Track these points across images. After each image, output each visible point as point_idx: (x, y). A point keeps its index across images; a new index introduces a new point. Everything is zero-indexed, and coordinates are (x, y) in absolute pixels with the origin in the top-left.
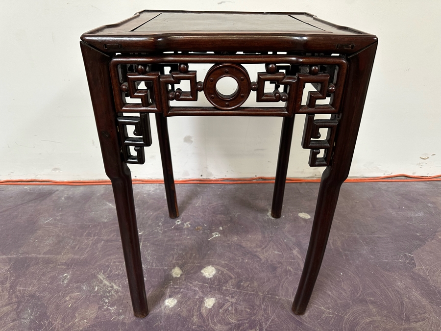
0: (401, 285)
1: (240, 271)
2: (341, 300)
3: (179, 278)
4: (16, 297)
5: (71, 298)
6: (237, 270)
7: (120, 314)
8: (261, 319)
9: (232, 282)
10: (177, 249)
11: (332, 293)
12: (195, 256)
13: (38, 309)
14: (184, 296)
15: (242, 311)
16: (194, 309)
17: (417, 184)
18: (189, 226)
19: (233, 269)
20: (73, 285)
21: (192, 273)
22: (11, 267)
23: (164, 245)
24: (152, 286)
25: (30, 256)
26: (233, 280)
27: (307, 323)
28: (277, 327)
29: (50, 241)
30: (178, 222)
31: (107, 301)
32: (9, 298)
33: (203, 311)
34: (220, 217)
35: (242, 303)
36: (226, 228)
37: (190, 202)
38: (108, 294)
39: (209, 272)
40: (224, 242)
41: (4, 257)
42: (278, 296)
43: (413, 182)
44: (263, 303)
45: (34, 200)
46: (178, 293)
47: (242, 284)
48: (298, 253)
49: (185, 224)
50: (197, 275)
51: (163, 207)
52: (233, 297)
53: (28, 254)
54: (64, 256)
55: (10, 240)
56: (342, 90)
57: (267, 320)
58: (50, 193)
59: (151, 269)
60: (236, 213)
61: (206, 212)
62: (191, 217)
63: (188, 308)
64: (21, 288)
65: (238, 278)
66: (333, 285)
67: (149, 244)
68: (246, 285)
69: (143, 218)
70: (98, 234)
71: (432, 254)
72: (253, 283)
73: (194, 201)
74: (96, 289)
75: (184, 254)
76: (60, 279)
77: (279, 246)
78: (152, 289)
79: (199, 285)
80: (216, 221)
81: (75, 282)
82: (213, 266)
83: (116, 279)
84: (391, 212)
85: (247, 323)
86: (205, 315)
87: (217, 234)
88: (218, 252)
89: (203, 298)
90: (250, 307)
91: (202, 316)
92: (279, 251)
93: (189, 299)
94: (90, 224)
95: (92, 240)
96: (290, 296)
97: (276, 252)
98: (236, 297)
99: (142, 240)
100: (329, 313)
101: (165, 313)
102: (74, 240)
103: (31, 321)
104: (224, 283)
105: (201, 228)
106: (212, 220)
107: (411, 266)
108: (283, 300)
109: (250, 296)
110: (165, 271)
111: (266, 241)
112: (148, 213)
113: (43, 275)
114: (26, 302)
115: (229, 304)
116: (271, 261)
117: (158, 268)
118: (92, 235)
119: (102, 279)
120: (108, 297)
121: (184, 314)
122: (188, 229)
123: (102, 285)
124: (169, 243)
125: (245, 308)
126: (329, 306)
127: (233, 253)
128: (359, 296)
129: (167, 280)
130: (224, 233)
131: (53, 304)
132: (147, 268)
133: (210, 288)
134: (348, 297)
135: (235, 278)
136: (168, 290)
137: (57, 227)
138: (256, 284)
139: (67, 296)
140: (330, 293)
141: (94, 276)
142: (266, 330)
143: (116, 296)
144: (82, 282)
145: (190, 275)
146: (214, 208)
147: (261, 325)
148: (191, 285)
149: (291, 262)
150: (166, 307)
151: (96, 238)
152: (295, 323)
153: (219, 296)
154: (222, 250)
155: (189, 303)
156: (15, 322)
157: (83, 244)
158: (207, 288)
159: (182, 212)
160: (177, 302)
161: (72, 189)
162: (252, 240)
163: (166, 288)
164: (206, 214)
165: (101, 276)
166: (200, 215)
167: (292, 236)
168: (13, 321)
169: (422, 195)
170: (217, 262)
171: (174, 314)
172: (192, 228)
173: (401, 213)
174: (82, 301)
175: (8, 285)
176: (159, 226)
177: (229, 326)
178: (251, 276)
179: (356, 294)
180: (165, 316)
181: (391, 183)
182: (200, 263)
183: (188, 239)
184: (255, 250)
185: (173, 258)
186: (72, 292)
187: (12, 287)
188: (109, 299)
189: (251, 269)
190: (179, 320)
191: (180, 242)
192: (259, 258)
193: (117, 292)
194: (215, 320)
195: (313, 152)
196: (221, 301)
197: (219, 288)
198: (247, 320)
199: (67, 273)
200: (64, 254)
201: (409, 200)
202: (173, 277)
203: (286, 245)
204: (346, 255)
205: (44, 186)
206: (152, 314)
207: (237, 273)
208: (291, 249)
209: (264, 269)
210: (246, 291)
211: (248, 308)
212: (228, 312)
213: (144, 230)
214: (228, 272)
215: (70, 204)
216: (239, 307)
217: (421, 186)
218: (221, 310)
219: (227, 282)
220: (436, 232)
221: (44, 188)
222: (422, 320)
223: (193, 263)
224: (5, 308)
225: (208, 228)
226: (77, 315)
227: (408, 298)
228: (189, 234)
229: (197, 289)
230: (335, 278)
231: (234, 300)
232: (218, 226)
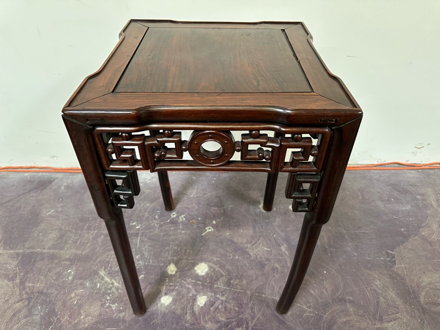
0: (380, 285)
1: (230, 268)
2: (322, 299)
3: (174, 275)
4: (27, 293)
5: (76, 295)
6: (228, 267)
7: (120, 311)
8: (248, 318)
9: (222, 280)
10: (172, 245)
11: (314, 292)
12: (189, 252)
13: (47, 306)
14: (179, 294)
15: (231, 309)
16: (187, 307)
17: (409, 173)
18: (184, 219)
19: (224, 266)
20: (77, 282)
21: (186, 270)
22: (19, 263)
23: (160, 240)
24: (150, 284)
25: (36, 251)
26: (224, 278)
27: (289, 322)
28: (262, 325)
29: (53, 235)
30: (174, 215)
31: (108, 298)
32: (20, 294)
33: (196, 309)
34: (214, 209)
35: (231, 301)
36: (219, 222)
37: (185, 192)
38: (109, 291)
39: (202, 269)
40: (217, 237)
41: (12, 251)
42: (264, 294)
43: (406, 171)
44: (250, 302)
45: (35, 189)
46: (173, 291)
47: (232, 281)
48: (286, 249)
49: (180, 217)
50: (190, 273)
51: (159, 198)
52: (223, 295)
53: (33, 248)
54: (68, 251)
55: (16, 233)
56: (324, 155)
57: (253, 318)
58: (50, 182)
59: (148, 265)
60: (229, 205)
61: (200, 203)
62: (186, 210)
63: (182, 306)
64: (30, 285)
65: (228, 275)
66: (316, 283)
67: (146, 239)
68: (235, 283)
69: (140, 210)
70: (98, 227)
71: (413, 252)
72: (242, 281)
73: (189, 191)
74: (98, 286)
75: (179, 249)
76: (65, 275)
77: (268, 242)
78: (149, 286)
79: (192, 282)
80: (210, 214)
81: (79, 278)
82: (205, 263)
83: (116, 276)
84: (380, 204)
85: (235, 321)
86: (197, 313)
87: (210, 229)
88: (210, 248)
89: (196, 296)
90: (238, 305)
91: (195, 314)
92: (268, 248)
93: (183, 296)
94: (90, 216)
95: (92, 234)
96: (276, 295)
97: (266, 249)
98: (226, 296)
99: (140, 235)
100: (310, 312)
101: (161, 311)
102: (76, 233)
103: (42, 318)
104: (216, 280)
105: (195, 221)
106: (206, 213)
107: (391, 264)
108: (269, 299)
109: (238, 294)
110: (161, 268)
111: (256, 237)
112: (145, 204)
113: (49, 271)
114: (36, 299)
115: (219, 302)
116: (261, 258)
117: (154, 264)
118: (92, 229)
119: (103, 275)
120: (109, 294)
121: (179, 312)
122: (183, 222)
123: (103, 282)
124: (165, 238)
125: (234, 306)
126: (311, 305)
127: (224, 249)
128: (339, 295)
129: (163, 278)
130: (217, 227)
131: (60, 301)
132: (144, 264)
133: (202, 285)
134: (329, 296)
135: (226, 276)
136: (164, 287)
137: (59, 219)
138: (245, 282)
139: (72, 293)
140: (312, 291)
141: (96, 273)
142: (252, 328)
143: (117, 293)
144: (85, 279)
145: (185, 272)
146: (208, 199)
147: (247, 323)
148: (185, 283)
149: (279, 259)
150: (162, 304)
151: (96, 231)
152: (278, 322)
153: (211, 294)
154: (214, 247)
155: (183, 301)
156: (28, 318)
157: (84, 239)
158: (200, 285)
159: (177, 204)
160: (173, 300)
161: (70, 177)
162: (243, 235)
163: (162, 285)
164: (201, 206)
165: (102, 273)
166: (194, 207)
167: (282, 231)
168: (26, 317)
169: (412, 185)
170: (210, 259)
171: (170, 312)
172: (187, 222)
173: (389, 205)
174: (86, 298)
175: (18, 281)
176: (155, 219)
177: (219, 325)
178: (241, 273)
179: (337, 293)
180: (161, 313)
181: (383, 171)
182: (193, 259)
183: (183, 234)
184: (245, 246)
185: (169, 254)
186: (77, 289)
187: (22, 283)
188: (110, 297)
189: (241, 267)
190: (174, 317)
191: (175, 237)
192: (248, 254)
193: (117, 289)
194: (206, 318)
195: (296, 201)
196: (212, 299)
197: (211, 286)
198: (235, 318)
199: (72, 269)
200: (67, 250)
201: (399, 191)
202: (168, 274)
203: (275, 240)
204: (331, 252)
205: (44, 174)
206: (149, 311)
207: (228, 271)
208: (279, 246)
209: (253, 266)
210: (235, 289)
211: (237, 307)
212: (218, 310)
213: (142, 224)
214: (219, 269)
215: (69, 194)
216: (229, 306)
217: (412, 175)
218: (211, 309)
219: (218, 279)
220: (420, 227)
221: (44, 176)
222: (394, 320)
223: (187, 259)
224: (18, 305)
225: (202, 222)
226: (82, 312)
227: (384, 298)
228: (183, 228)
229: (190, 287)
230: (319, 276)
231: (224, 298)
232: (211, 219)
